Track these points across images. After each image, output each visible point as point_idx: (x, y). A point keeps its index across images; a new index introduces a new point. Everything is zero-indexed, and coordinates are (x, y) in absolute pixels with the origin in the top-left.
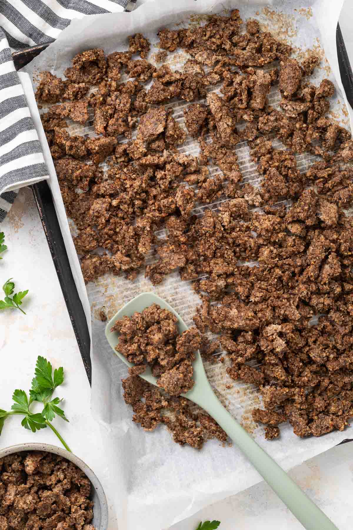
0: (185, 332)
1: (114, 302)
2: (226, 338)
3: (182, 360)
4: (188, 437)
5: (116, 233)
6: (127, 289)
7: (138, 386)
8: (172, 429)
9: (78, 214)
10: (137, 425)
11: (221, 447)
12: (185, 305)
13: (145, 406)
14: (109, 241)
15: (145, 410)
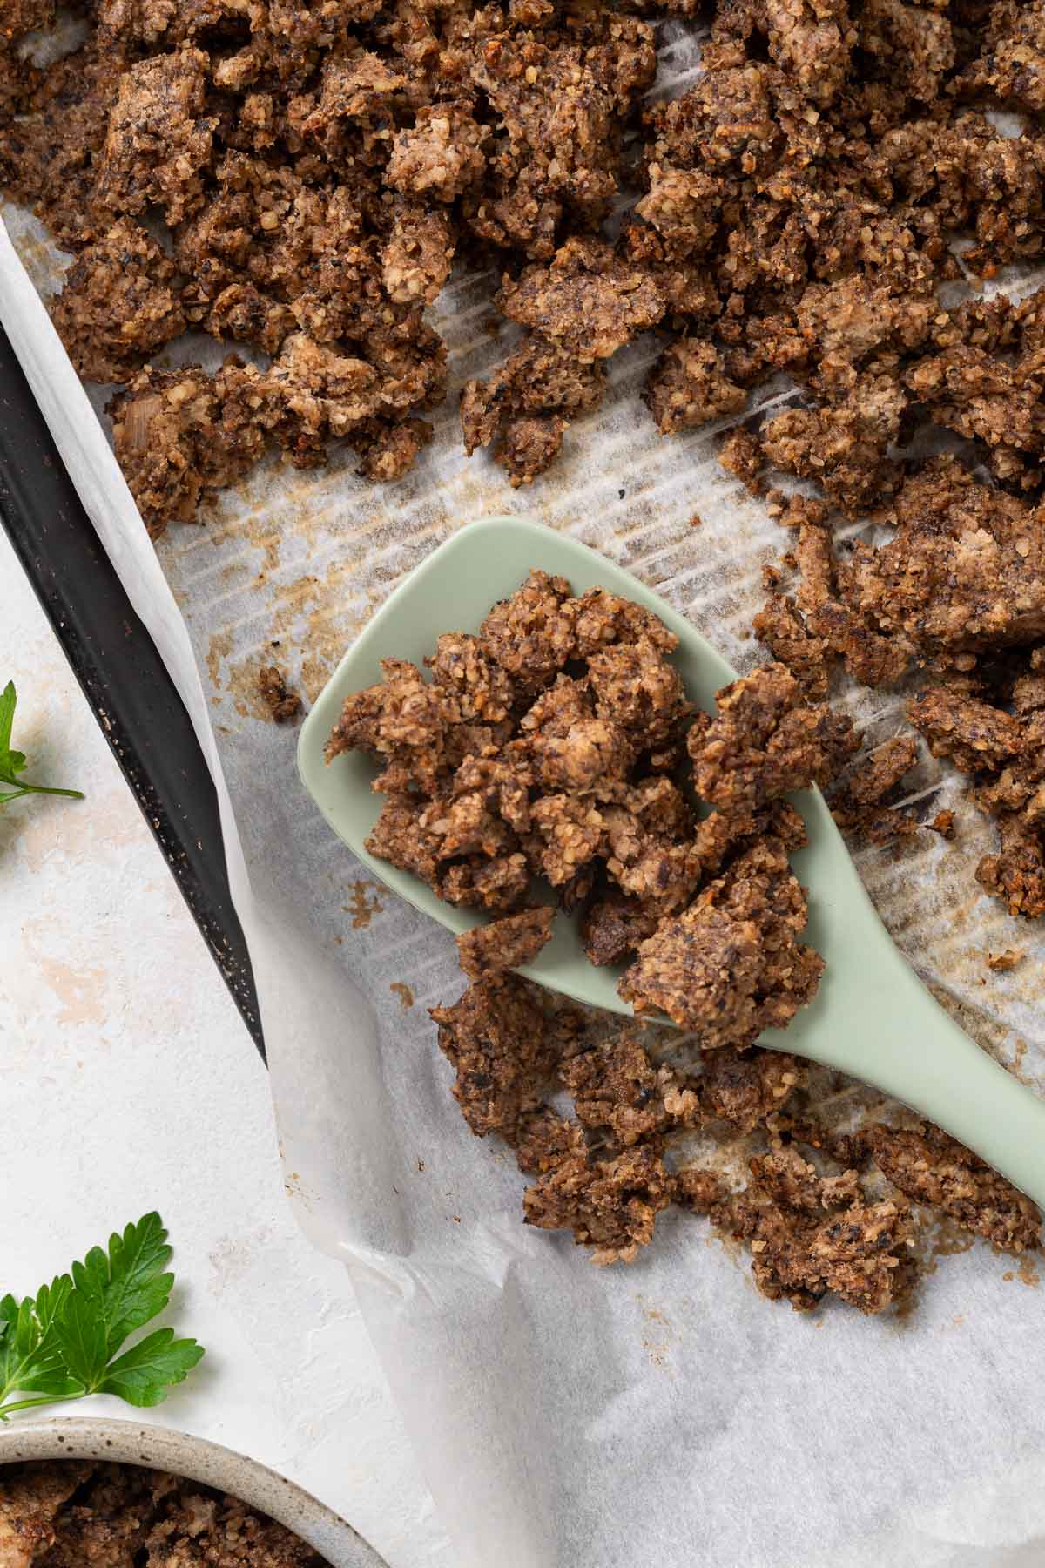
0: (729, 690)
1: (326, 615)
2: (951, 700)
3: (735, 851)
4: (835, 1262)
5: (265, 241)
6: (385, 533)
7: (524, 1034)
8: (739, 1231)
9: (53, 171)
10: (554, 1240)
11: (1017, 1288)
12: (702, 568)
13: (579, 1134)
14: (232, 290)
15: (582, 1152)
